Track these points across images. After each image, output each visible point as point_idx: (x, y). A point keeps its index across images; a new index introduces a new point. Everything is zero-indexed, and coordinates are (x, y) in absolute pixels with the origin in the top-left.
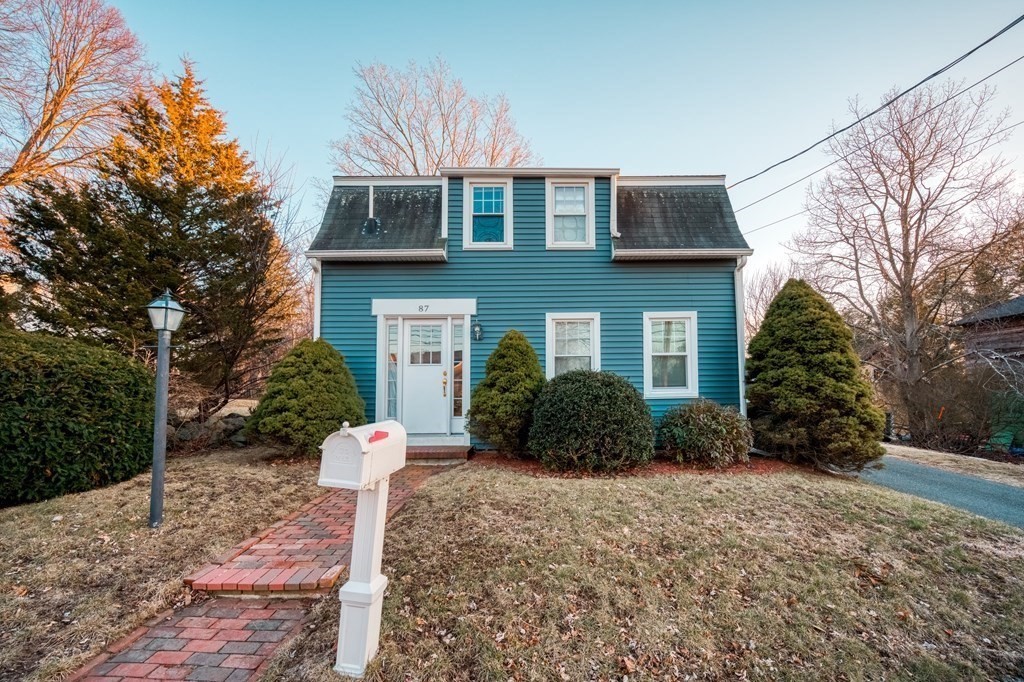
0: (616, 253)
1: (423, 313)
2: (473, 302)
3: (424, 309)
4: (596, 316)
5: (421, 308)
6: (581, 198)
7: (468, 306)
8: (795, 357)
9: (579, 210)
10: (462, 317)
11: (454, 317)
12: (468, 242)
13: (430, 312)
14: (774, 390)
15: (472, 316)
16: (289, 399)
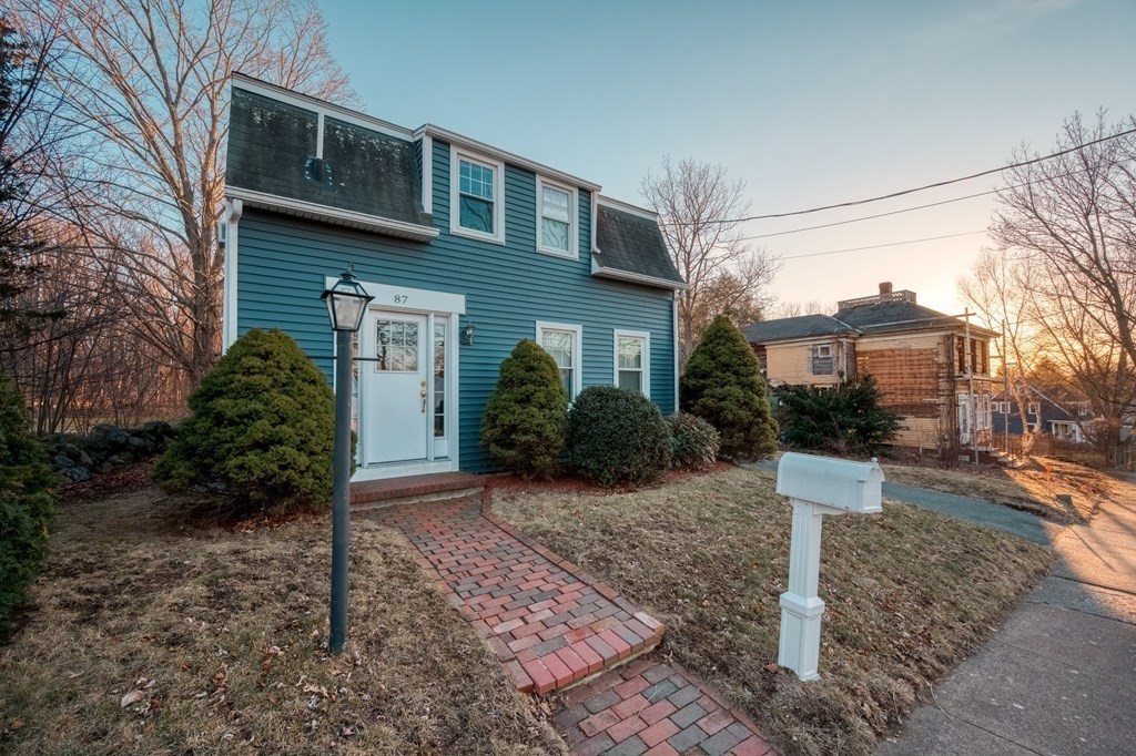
0: (596, 268)
1: (400, 305)
2: (462, 298)
3: (402, 299)
4: (579, 328)
5: (397, 299)
6: (565, 205)
7: (455, 303)
8: (733, 379)
9: (564, 217)
10: (447, 316)
11: (438, 315)
12: (455, 227)
13: (408, 305)
14: (722, 403)
15: (461, 316)
16: (274, 425)
